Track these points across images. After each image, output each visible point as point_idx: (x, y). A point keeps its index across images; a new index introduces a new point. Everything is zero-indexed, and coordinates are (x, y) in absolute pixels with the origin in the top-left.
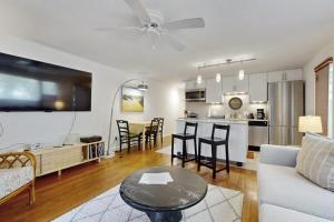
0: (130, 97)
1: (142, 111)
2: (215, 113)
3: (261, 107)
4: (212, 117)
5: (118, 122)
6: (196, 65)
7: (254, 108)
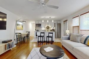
0: (19, 25)
1: (23, 29)
2: (43, 30)
3: (53, 28)
4: (43, 31)
5: (16, 33)
6: (42, 17)
7: (52, 29)
